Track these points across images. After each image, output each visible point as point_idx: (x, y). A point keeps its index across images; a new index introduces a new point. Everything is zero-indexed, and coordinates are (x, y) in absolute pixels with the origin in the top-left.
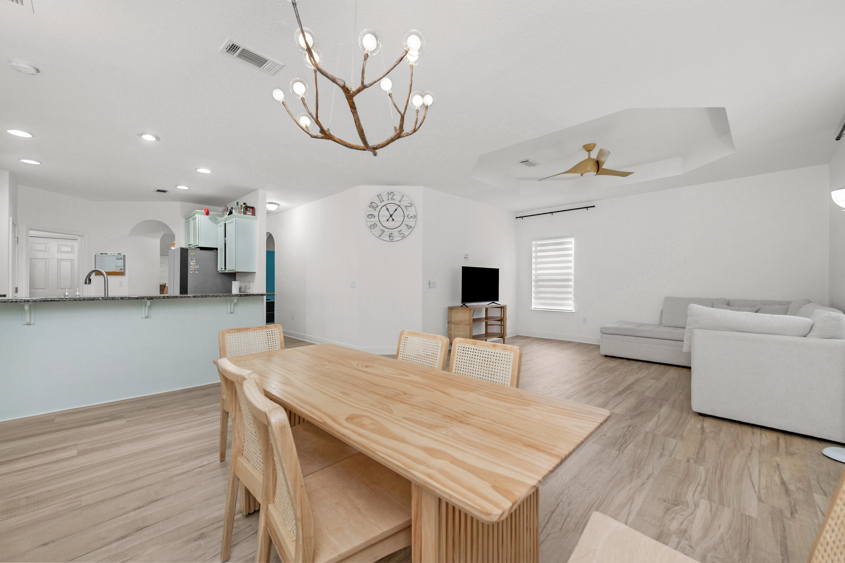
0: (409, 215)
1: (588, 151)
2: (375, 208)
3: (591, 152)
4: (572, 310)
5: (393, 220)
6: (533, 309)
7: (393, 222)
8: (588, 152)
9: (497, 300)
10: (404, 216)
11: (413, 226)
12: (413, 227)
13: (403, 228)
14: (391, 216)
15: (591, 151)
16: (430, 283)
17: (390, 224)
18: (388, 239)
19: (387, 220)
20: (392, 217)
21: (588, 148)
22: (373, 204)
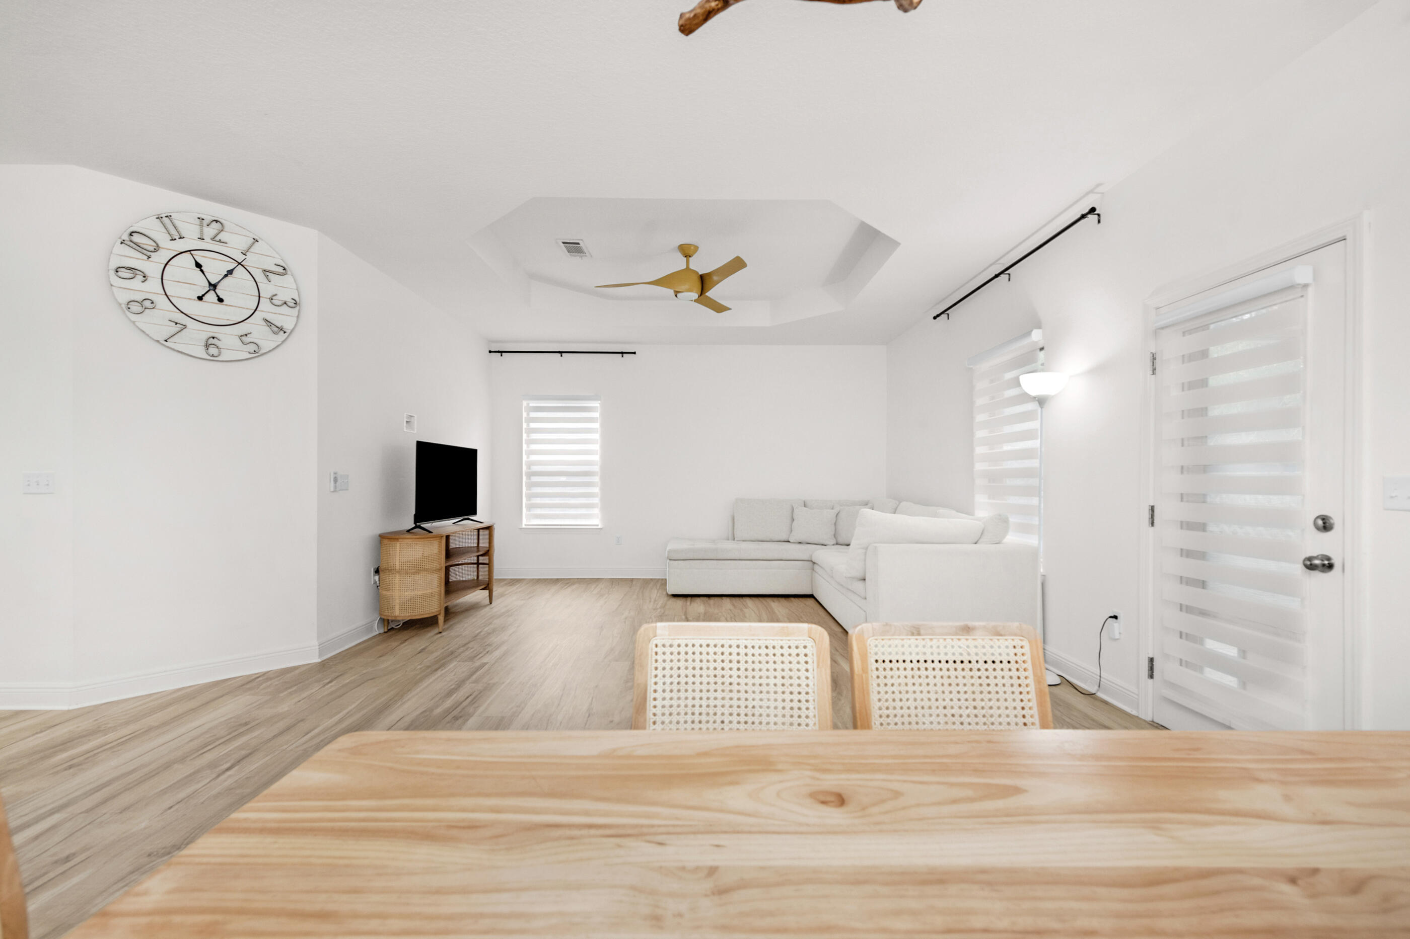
0: (276, 295)
1: (686, 256)
2: (149, 254)
3: (690, 259)
4: (598, 525)
5: (221, 300)
6: (524, 526)
7: (220, 306)
8: (685, 258)
9: (474, 512)
10: (259, 297)
11: (288, 326)
12: (288, 332)
13: (256, 329)
14: (213, 287)
15: (690, 256)
16: (336, 480)
17: (209, 309)
18: (200, 352)
19: (200, 298)
20: (217, 291)
21: (687, 251)
22: (136, 238)
